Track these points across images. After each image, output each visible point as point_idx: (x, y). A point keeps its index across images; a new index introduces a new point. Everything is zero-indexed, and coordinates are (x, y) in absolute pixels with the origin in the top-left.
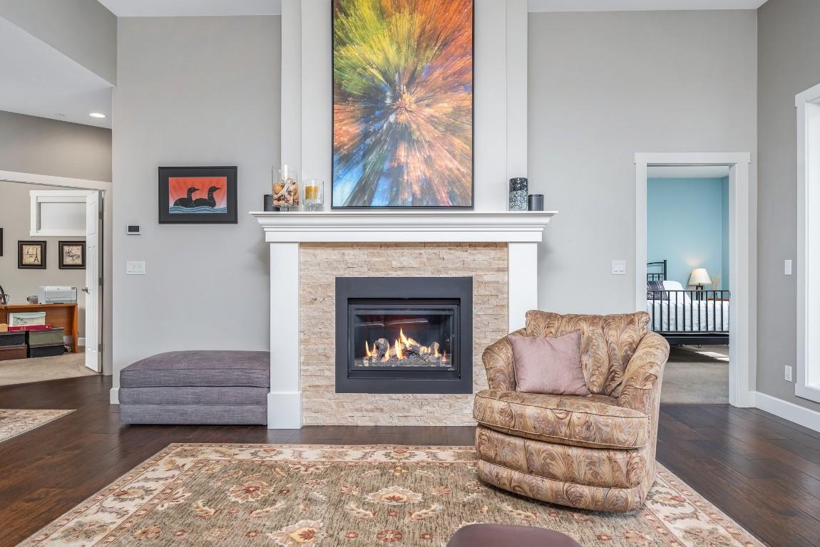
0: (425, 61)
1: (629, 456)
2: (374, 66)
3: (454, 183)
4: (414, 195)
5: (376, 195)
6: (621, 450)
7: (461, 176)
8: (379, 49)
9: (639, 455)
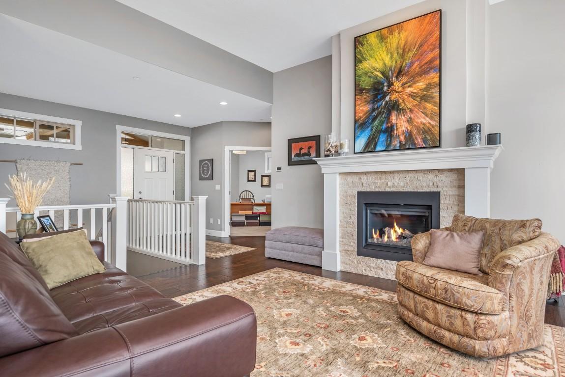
0: (408, 59)
1: (477, 317)
2: (377, 70)
3: (426, 132)
4: (400, 142)
5: (378, 144)
6: (472, 312)
7: (431, 127)
8: (380, 60)
9: (487, 318)
